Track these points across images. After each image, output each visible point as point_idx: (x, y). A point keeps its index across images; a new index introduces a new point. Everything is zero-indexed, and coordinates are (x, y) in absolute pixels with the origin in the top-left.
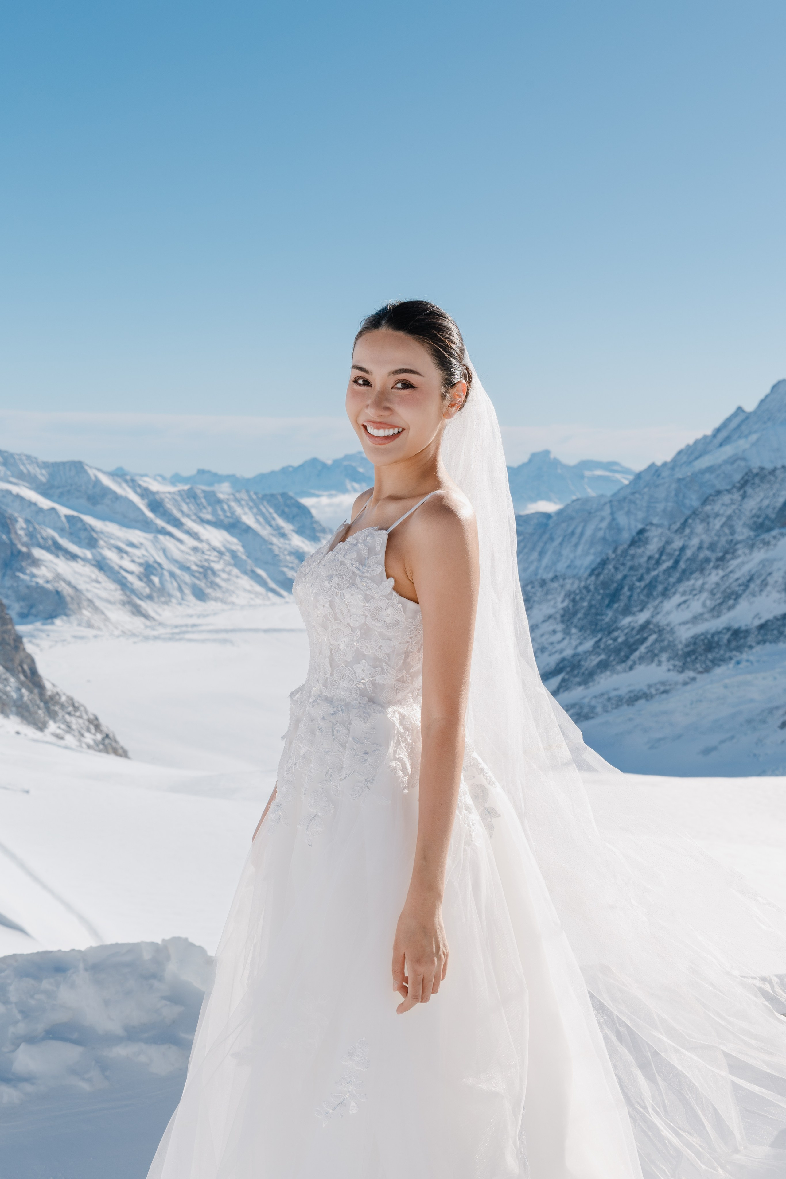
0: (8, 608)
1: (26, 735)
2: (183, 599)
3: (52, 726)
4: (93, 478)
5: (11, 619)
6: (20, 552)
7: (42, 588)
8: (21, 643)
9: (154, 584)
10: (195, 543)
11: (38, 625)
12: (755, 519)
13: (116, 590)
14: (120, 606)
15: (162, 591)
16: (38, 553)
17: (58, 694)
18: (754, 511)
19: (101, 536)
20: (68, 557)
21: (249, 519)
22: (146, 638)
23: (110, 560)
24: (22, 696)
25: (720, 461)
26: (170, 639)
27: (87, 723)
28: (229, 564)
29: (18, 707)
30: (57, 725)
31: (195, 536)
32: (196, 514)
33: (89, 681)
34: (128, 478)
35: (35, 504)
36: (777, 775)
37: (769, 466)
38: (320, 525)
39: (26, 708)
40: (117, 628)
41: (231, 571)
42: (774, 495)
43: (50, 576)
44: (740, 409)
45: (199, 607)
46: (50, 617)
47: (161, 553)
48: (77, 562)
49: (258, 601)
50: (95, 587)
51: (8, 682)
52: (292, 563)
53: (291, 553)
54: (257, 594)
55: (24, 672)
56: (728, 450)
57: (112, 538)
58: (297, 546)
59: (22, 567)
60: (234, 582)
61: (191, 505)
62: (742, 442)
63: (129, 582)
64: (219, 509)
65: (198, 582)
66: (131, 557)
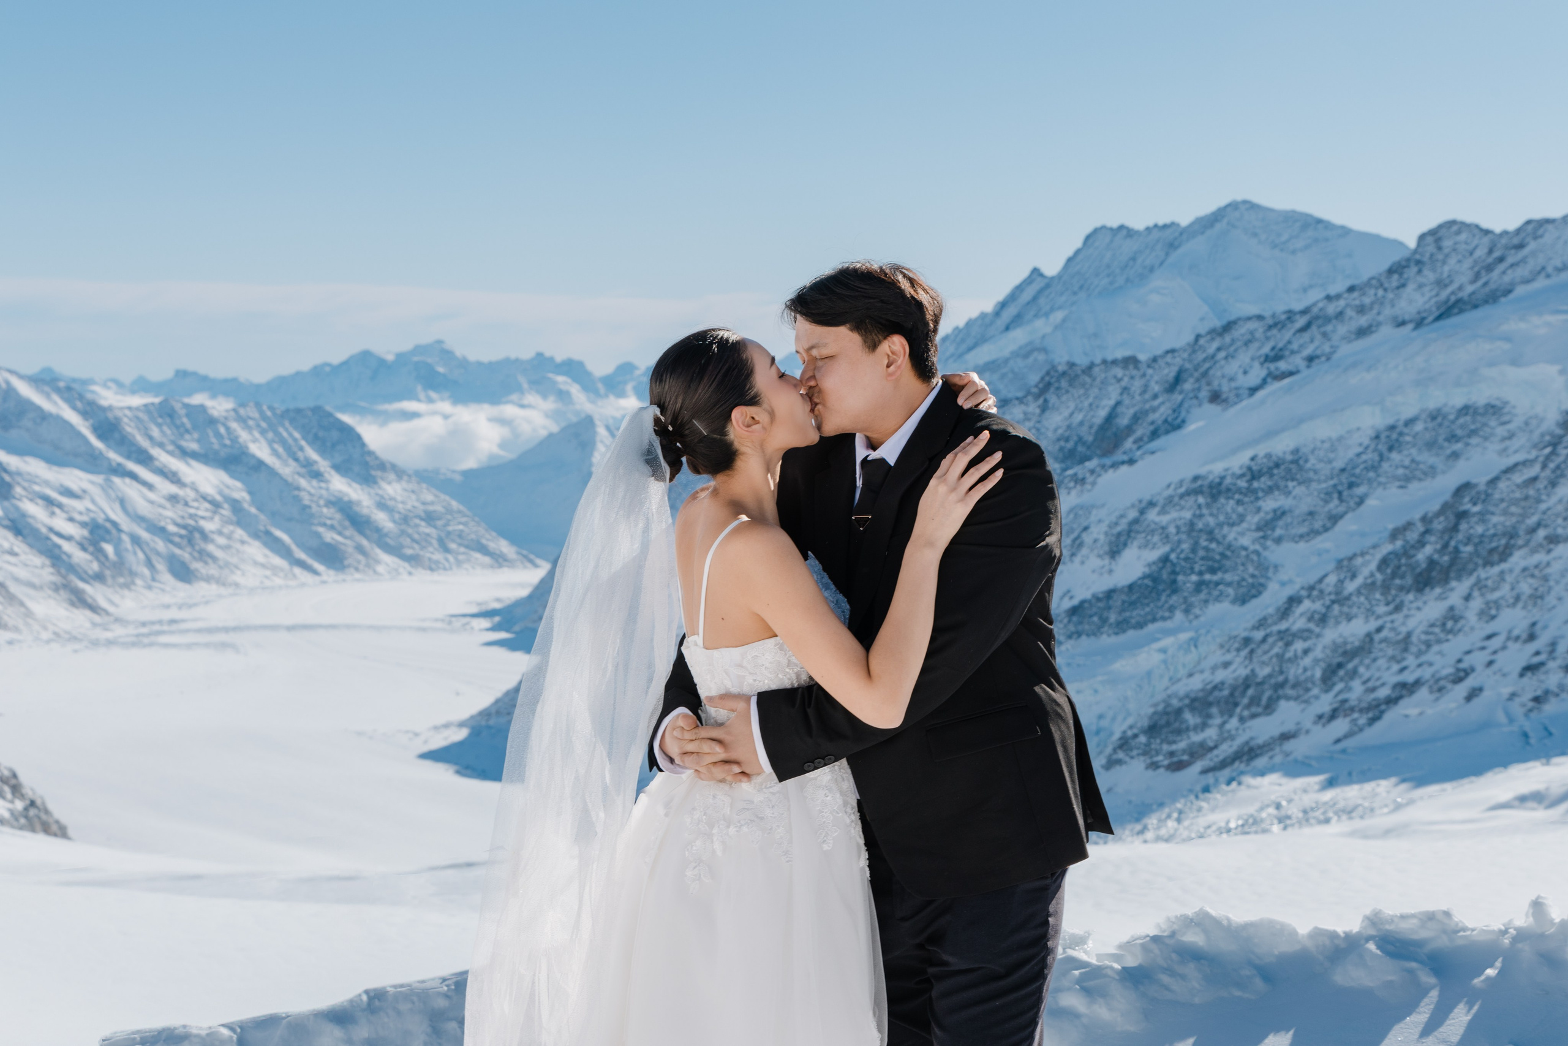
2: (154, 579)
9: (106, 557)
10: (173, 489)
12: (1062, 443)
13: (43, 566)
14: (50, 592)
15: (120, 566)
18: (1060, 431)
19: (19, 479)
21: (260, 450)
22: (95, 643)
23: (33, 517)
25: (1006, 353)
26: (134, 644)
28: (231, 523)
31: (173, 477)
32: (173, 443)
34: (62, 384)
37: (1082, 361)
38: (377, 458)
40: (45, 628)
41: (232, 532)
42: (1091, 405)
44: (1036, 272)
45: (182, 591)
47: (117, 506)
49: (278, 581)
50: (9, 563)
52: (330, 519)
53: (329, 503)
54: (275, 569)
56: (1019, 337)
57: (35, 483)
58: (340, 492)
60: (238, 551)
61: (165, 428)
62: (1039, 323)
63: (65, 553)
64: (211, 434)
65: (177, 551)
66: (66, 512)
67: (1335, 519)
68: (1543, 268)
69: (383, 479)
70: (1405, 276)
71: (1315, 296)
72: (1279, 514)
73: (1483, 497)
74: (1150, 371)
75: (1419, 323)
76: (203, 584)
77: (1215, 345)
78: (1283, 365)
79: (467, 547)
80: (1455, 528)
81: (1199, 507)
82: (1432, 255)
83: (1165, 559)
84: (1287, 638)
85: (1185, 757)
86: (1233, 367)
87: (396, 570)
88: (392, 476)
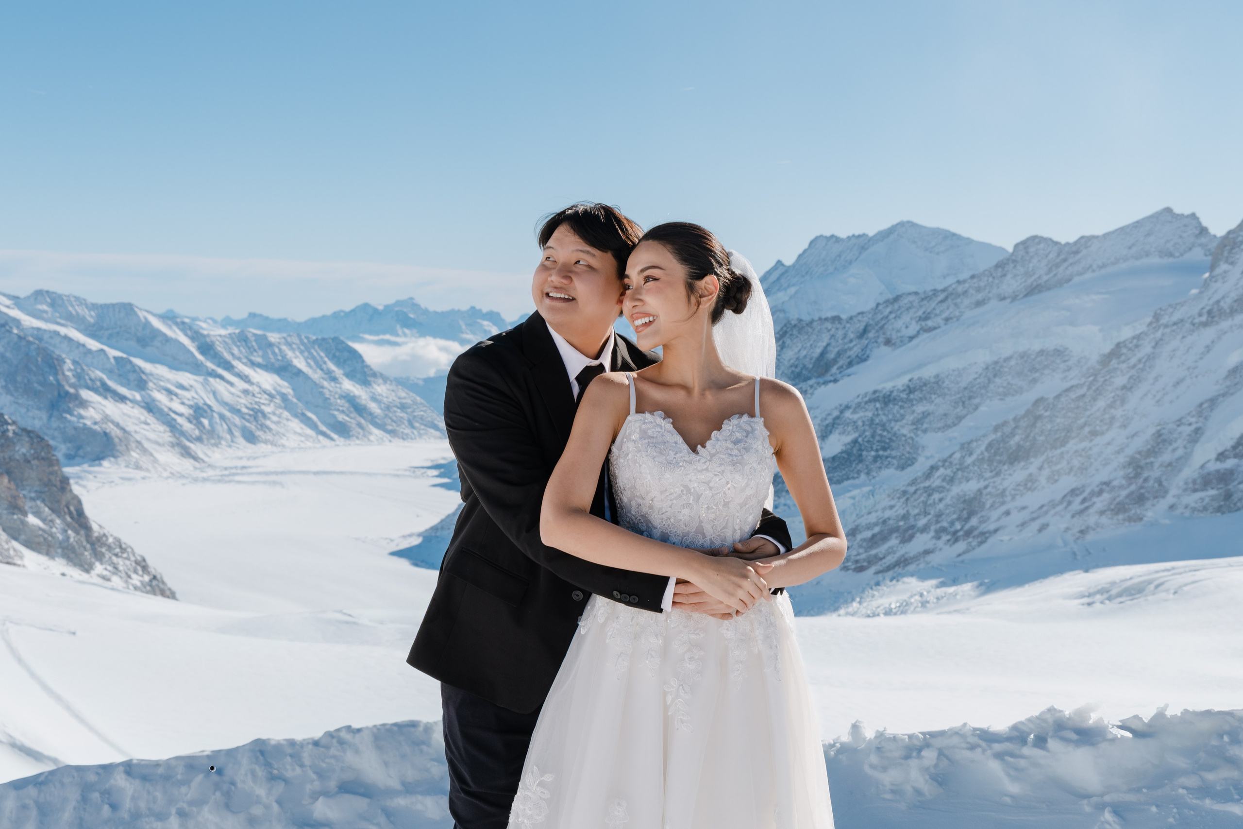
0: (55, 449)
1: (71, 576)
2: (232, 441)
3: (99, 568)
4: (143, 320)
5: (58, 460)
6: (67, 393)
7: (90, 430)
8: (68, 484)
9: (204, 427)
10: (246, 386)
11: (86, 466)
12: (793, 369)
13: (165, 432)
14: (169, 448)
15: (212, 433)
16: (85, 394)
17: (104, 535)
18: (792, 361)
19: (151, 378)
20: (117, 398)
21: (300, 363)
22: (196, 480)
23: (159, 402)
24: (68, 538)
26: (219, 481)
27: (134, 564)
28: (280, 407)
29: (63, 548)
30: (104, 566)
31: (246, 379)
32: (246, 357)
33: (136, 523)
34: (179, 320)
35: (84, 345)
36: (812, 615)
37: (806, 318)
38: (371, 370)
39: (73, 550)
40: (165, 470)
41: (281, 413)
42: (811, 345)
43: (98, 417)
44: (779, 263)
45: (250, 449)
46: (98, 458)
47: (211, 396)
48: (126, 403)
49: (309, 444)
50: (144, 429)
51: (53, 524)
52: (342, 406)
53: (342, 397)
54: (307, 437)
55: (70, 513)
57: (161, 380)
58: (348, 390)
59: (69, 408)
60: (284, 425)
61: (242, 348)
62: (781, 295)
63: (179, 424)
64: (270, 353)
65: (248, 424)
66: (180, 399)
67: (960, 418)
68: (1091, 266)
69: (374, 382)
70: (1006, 269)
71: (951, 280)
72: (926, 415)
73: (1051, 406)
74: (848, 325)
75: (1014, 298)
76: (263, 445)
77: (888, 310)
78: (930, 323)
79: (426, 425)
80: (1033, 425)
81: (877, 409)
82: (1022, 257)
83: (855, 441)
84: (930, 491)
85: (865, 564)
86: (899, 324)
87: (382, 439)
88: (380, 381)
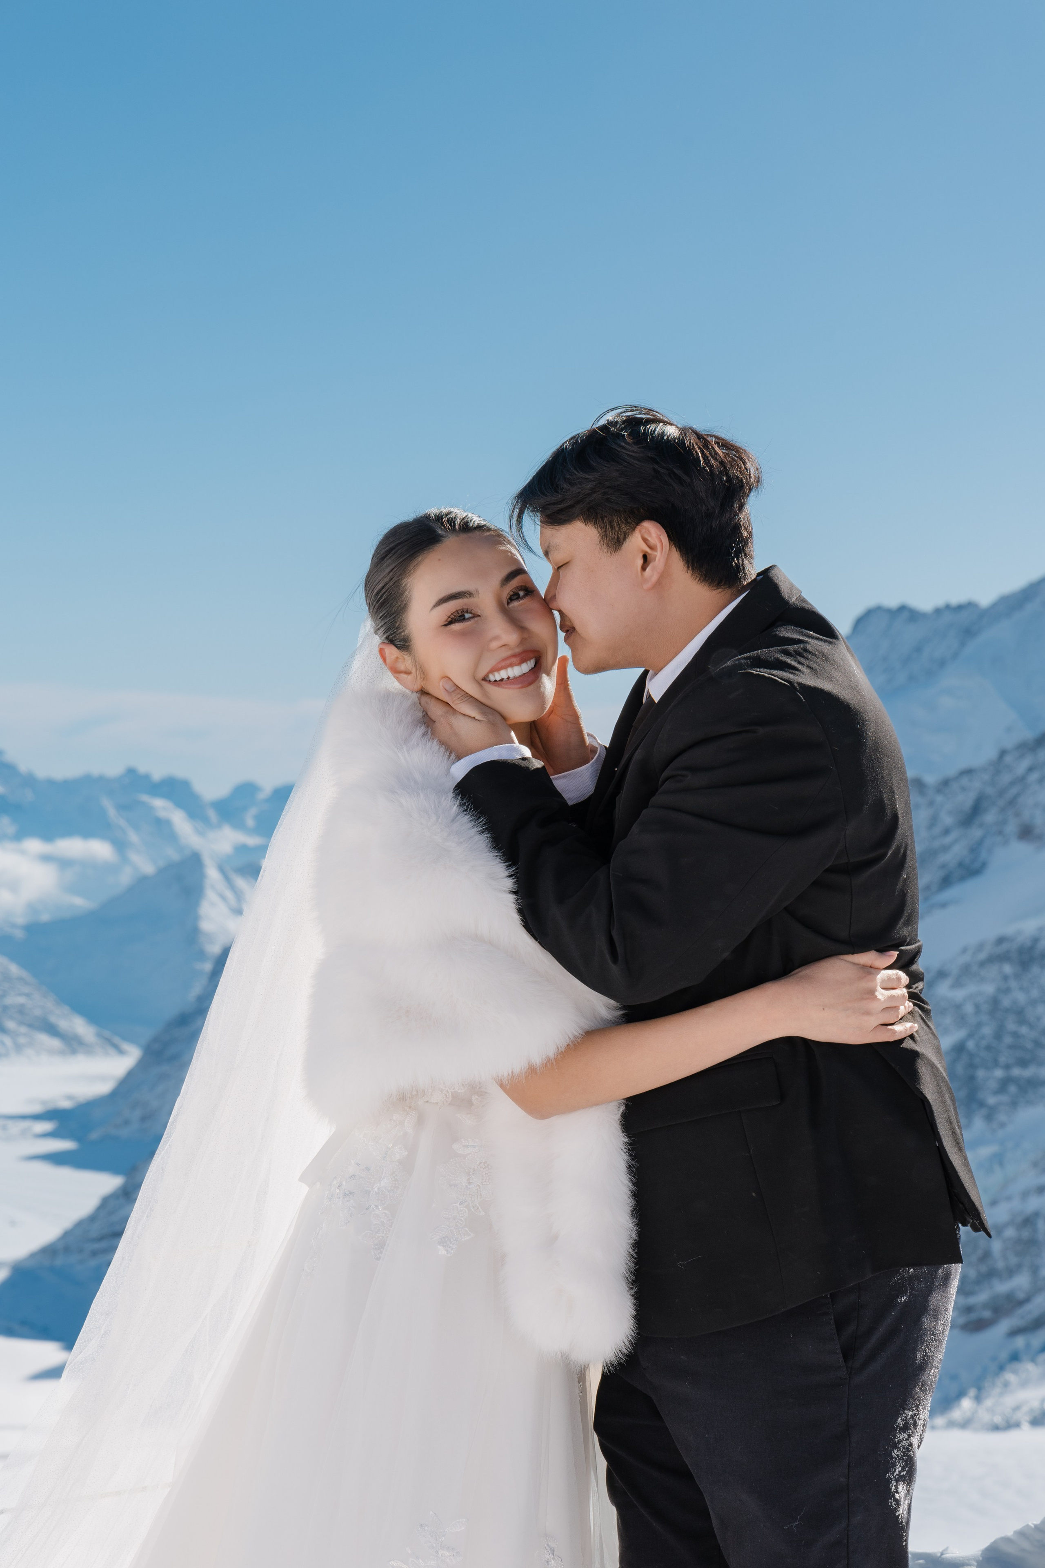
74: (939, 799)
77: (1025, 764)
79: (30, 1026)
81: (1006, 978)
85: (987, 1314)
